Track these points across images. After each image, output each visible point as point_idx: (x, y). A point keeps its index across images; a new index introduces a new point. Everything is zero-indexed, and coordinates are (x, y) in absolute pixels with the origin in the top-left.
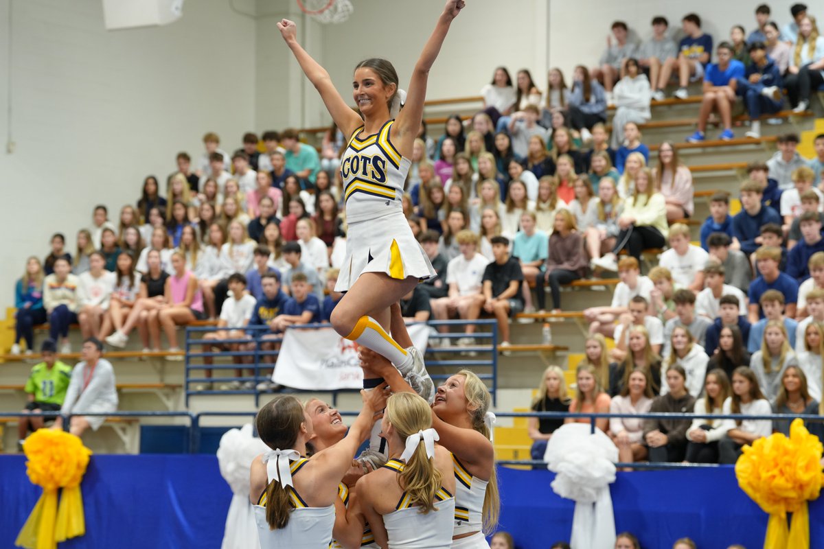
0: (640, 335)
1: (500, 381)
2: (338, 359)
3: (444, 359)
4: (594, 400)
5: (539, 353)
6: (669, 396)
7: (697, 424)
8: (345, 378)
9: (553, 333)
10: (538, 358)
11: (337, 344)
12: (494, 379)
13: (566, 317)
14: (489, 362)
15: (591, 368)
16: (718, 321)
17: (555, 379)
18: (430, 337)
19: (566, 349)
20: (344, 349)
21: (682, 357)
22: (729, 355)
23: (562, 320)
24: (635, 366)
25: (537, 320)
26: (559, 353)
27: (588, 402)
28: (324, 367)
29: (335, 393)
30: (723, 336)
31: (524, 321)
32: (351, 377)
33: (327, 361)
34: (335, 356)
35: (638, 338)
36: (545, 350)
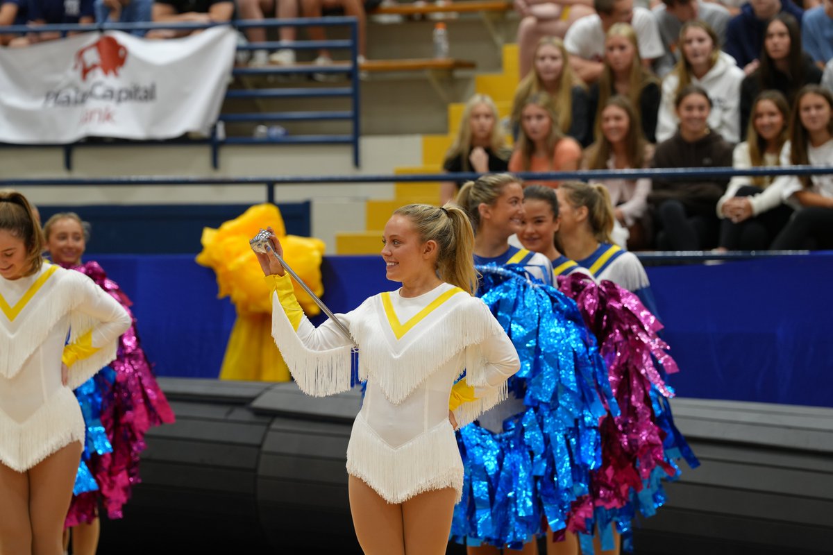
0: (625, 42)
1: (364, 122)
2: (77, 90)
3: (258, 86)
4: (551, 153)
5: (428, 74)
6: (678, 140)
7: (737, 183)
8: (86, 119)
9: (451, 39)
10: (425, 82)
11: (72, 64)
12: (355, 119)
13: (461, 12)
14: (347, 90)
15: (544, 97)
16: (747, 10)
17: (487, 116)
18: (239, 49)
19: (471, 66)
20: (86, 72)
21: (700, 76)
22: (781, 66)
23: (453, 16)
24: (614, 92)
25: (409, 18)
26: (459, 74)
27: (540, 156)
28: (51, 104)
29: (68, 150)
30: (771, 36)
31: (385, 19)
32: (96, 117)
33: (57, 95)
34: (71, 85)
35: (622, 48)
36: (437, 68)
